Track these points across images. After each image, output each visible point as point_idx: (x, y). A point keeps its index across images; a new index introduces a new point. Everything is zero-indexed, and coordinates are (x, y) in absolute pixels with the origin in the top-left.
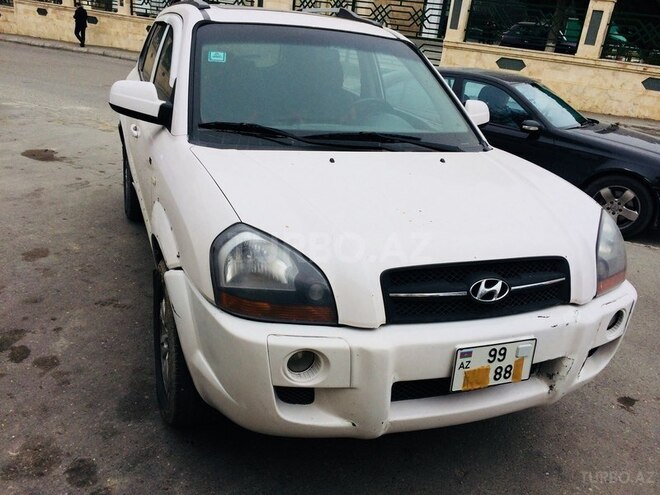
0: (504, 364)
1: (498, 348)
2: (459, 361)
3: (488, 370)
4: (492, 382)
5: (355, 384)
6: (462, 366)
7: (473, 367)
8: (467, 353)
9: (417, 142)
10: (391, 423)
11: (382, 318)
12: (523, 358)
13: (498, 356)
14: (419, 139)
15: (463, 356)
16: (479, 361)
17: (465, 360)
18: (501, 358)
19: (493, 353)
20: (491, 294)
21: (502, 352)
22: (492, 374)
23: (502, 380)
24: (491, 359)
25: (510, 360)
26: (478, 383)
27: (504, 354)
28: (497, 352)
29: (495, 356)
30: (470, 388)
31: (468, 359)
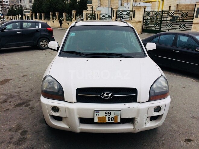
0: (111, 117)
1: (108, 112)
2: (95, 114)
3: (105, 118)
4: (107, 121)
5: (67, 116)
6: (96, 115)
7: (100, 116)
8: (98, 112)
9: (120, 55)
10: (81, 129)
11: (75, 100)
12: (117, 116)
13: (108, 114)
14: (121, 55)
15: (96, 112)
16: (102, 115)
17: (97, 114)
18: (109, 115)
19: (106, 113)
20: (108, 97)
21: (109, 113)
22: (107, 119)
23: (111, 121)
24: (106, 115)
25: (112, 115)
26: (103, 121)
27: (110, 114)
28: (108, 113)
29: (107, 114)
30: (100, 122)
31: (98, 114)
